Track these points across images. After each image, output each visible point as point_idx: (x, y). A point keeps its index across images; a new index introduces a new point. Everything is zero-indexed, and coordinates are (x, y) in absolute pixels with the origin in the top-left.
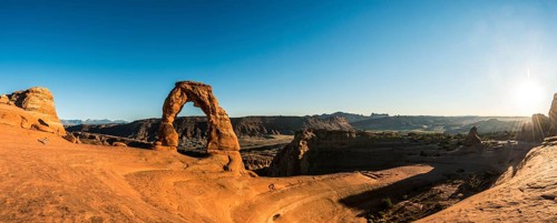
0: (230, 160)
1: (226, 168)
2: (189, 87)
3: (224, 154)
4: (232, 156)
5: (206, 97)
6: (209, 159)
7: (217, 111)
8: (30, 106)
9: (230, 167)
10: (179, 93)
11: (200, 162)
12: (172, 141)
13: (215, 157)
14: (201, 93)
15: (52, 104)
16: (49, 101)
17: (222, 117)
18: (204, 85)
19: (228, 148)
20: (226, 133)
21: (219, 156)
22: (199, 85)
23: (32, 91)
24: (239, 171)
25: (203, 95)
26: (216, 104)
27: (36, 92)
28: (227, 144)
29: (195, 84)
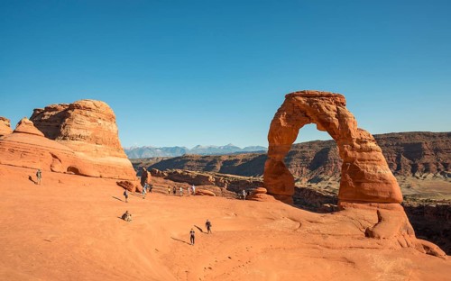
0: (380, 219)
1: (369, 234)
2: (303, 101)
3: (369, 209)
4: (383, 213)
5: (333, 114)
7: (355, 135)
8: (73, 132)
9: (377, 231)
11: (324, 220)
13: (350, 213)
14: (324, 108)
15: (114, 128)
16: (107, 124)
17: (364, 145)
18: (329, 96)
19: (377, 197)
20: (372, 172)
21: (358, 211)
22: (322, 96)
23: (79, 107)
24: (395, 240)
25: (327, 112)
26: (351, 126)
27: (85, 108)
28: (374, 191)
29: (316, 96)
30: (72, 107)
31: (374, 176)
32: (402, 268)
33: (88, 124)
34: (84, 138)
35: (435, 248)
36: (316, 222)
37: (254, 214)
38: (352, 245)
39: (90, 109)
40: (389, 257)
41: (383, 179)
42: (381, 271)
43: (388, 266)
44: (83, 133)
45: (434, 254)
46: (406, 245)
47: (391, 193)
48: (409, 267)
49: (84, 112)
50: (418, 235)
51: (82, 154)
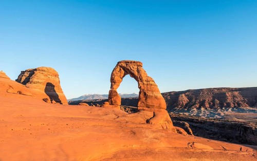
0: (154, 116)
1: (148, 121)
2: (124, 65)
3: (151, 111)
4: (156, 113)
5: (136, 70)
6: (136, 114)
7: (144, 79)
9: (151, 121)
10: (118, 69)
11: (129, 115)
12: (116, 102)
13: (142, 113)
14: (132, 67)
15: (57, 80)
16: (53, 77)
17: (148, 83)
18: (134, 62)
19: (154, 106)
20: (151, 94)
21: (145, 112)
22: (131, 62)
23: (39, 70)
24: (160, 125)
25: (133, 69)
26: (142, 75)
27: (42, 70)
28: (152, 103)
29: (129, 62)
30: (36, 70)
31: (152, 96)
32: (159, 137)
33: (42, 77)
34: (40, 83)
35: (182, 130)
36: (125, 116)
37: (100, 112)
38: (138, 126)
39: (45, 71)
40: (154, 132)
41: (156, 97)
42: (147, 137)
43: (151, 135)
44: (40, 81)
45: (181, 133)
46: (165, 128)
47: (160, 104)
48: (162, 136)
49: (41, 72)
50: (175, 124)
51: (38, 90)
